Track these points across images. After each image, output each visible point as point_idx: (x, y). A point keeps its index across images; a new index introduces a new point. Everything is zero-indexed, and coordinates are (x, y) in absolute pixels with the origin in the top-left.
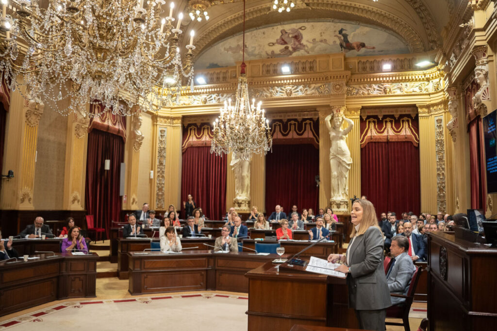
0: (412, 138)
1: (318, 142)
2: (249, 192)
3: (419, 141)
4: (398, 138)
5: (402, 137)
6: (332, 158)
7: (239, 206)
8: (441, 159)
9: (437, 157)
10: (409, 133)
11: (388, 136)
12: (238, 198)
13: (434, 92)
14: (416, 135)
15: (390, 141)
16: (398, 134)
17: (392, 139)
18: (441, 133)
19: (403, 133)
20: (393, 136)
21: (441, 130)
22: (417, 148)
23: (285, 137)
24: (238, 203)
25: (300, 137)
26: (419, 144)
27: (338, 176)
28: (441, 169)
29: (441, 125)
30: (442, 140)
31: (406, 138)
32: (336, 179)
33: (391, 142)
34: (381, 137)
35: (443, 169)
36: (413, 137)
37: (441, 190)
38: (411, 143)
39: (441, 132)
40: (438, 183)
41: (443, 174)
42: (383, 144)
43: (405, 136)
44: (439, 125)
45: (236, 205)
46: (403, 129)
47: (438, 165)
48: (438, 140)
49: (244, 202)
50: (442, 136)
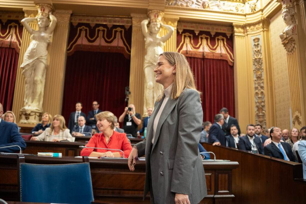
0: (227, 57)
1: (130, 52)
2: (41, 103)
3: (233, 60)
4: (214, 55)
5: (217, 55)
6: (147, 67)
7: (27, 118)
8: (259, 78)
9: (255, 76)
10: (224, 52)
11: (203, 53)
12: (26, 108)
13: (250, 12)
14: (231, 54)
15: (206, 57)
16: (214, 51)
17: (207, 55)
18: (259, 52)
19: (218, 51)
20: (209, 53)
21: (259, 49)
22: (232, 67)
23: (91, 44)
24: (26, 114)
25: (109, 45)
26: (233, 63)
27: (154, 88)
28: (259, 88)
29: (258, 44)
30: (260, 59)
31: (221, 56)
32: (151, 91)
33: (207, 59)
34: (197, 53)
35: (262, 87)
36: (229, 56)
37: (260, 108)
38: (227, 61)
39: (258, 50)
40: (256, 103)
41: (262, 93)
42: (199, 60)
43: (221, 54)
44: (256, 44)
45: (23, 117)
46: (219, 48)
47: (255, 84)
48: (256, 59)
49: (34, 114)
50: (260, 55)
